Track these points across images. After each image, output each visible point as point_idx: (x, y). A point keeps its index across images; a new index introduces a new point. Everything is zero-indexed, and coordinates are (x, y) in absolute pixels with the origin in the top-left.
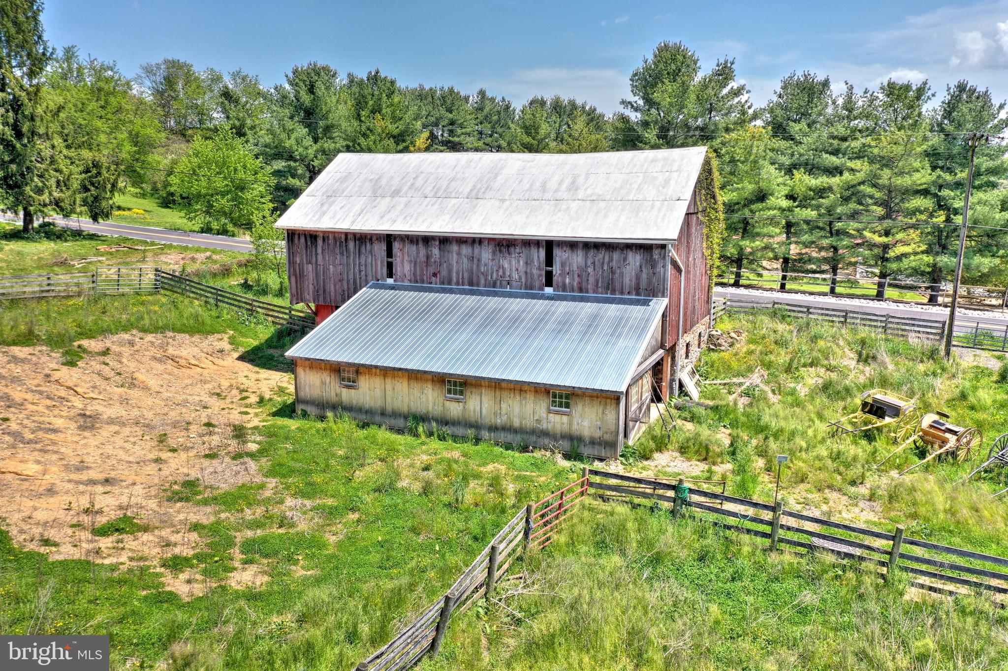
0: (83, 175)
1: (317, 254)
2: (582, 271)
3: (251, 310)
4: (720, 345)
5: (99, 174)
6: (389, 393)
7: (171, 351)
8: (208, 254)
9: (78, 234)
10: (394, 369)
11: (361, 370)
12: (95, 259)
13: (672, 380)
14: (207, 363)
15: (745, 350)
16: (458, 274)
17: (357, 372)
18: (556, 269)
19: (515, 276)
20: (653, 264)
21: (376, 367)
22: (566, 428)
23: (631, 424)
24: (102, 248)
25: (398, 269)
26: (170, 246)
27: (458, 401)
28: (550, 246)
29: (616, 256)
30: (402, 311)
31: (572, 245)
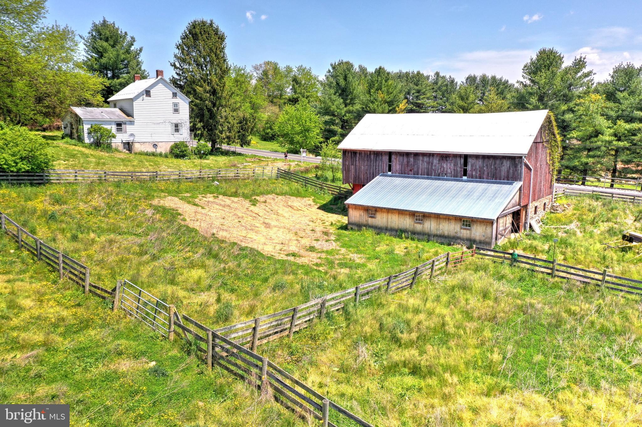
0: (239, 125)
1: (356, 161)
2: (481, 168)
3: (322, 188)
4: (557, 210)
5: (246, 124)
6: (389, 220)
7: (290, 203)
8: (296, 163)
9: (234, 153)
10: (393, 209)
11: (378, 210)
12: (246, 164)
13: (526, 223)
14: (305, 209)
15: (571, 213)
16: (422, 170)
17: (376, 211)
18: (469, 168)
19: (449, 171)
20: (516, 166)
21: (385, 208)
22: (468, 236)
23: (499, 236)
24: (248, 159)
25: (393, 168)
26: (276, 159)
27: (420, 223)
28: (466, 157)
29: (498, 162)
30: (395, 186)
31: (477, 157)
